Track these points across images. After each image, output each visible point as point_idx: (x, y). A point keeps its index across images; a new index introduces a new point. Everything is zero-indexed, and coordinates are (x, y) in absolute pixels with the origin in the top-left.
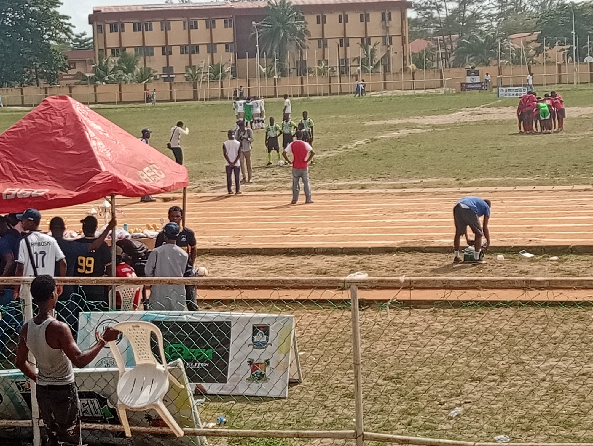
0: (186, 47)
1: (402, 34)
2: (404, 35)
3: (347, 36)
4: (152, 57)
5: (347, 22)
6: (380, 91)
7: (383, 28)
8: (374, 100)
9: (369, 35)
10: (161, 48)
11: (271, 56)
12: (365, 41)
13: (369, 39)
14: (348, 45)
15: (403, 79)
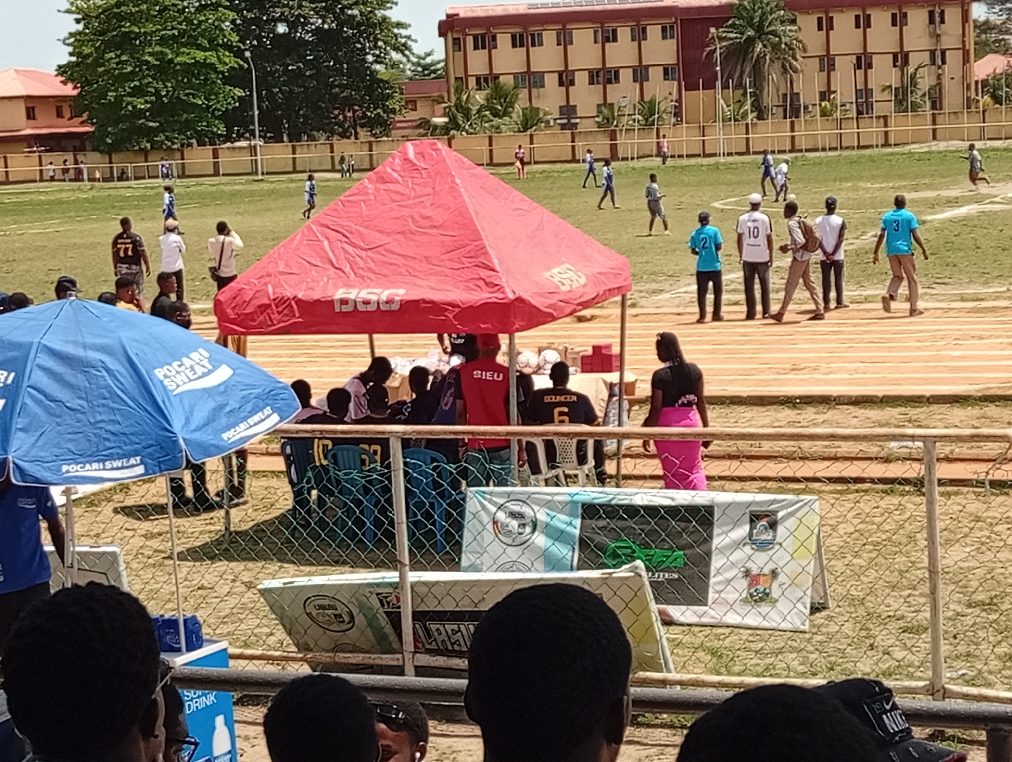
0: (597, 73)
4: (541, 90)
7: (931, 36)
9: (905, 49)
10: (556, 75)
11: (740, 85)
12: (901, 58)
13: (906, 56)
14: (870, 66)
15: (965, 122)
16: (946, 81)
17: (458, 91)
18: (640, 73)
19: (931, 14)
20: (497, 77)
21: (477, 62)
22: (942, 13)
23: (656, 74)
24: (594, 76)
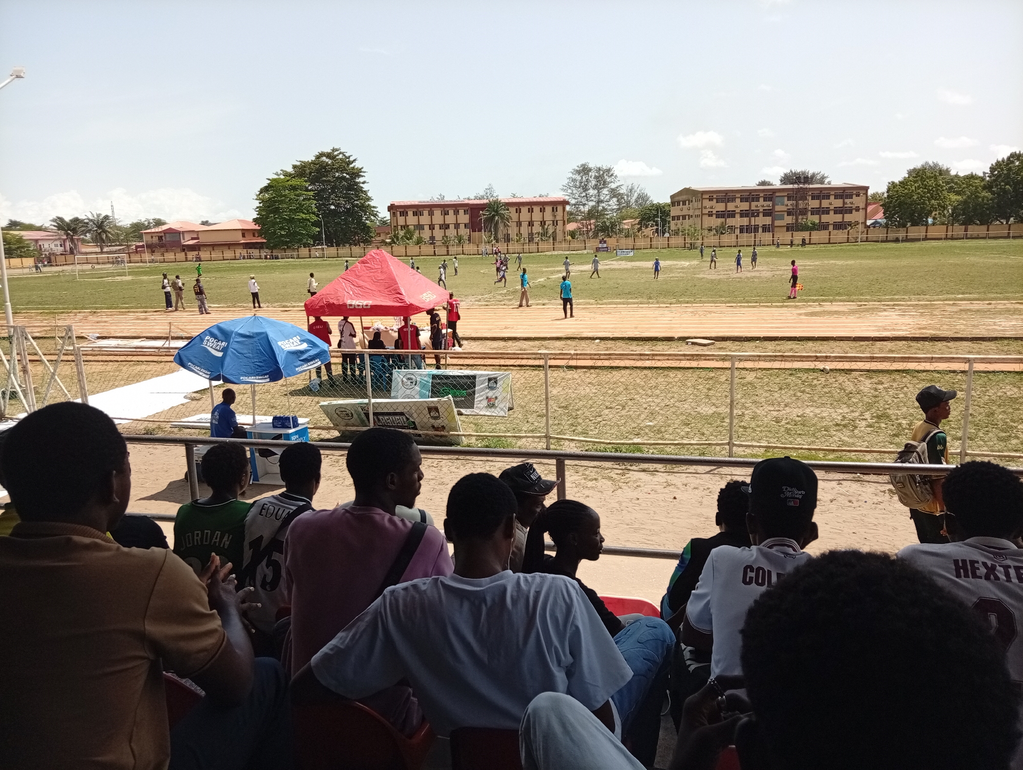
0: (442, 225)
2: (564, 220)
3: (533, 220)
4: (423, 231)
5: (533, 212)
6: (551, 251)
7: (553, 216)
8: (547, 256)
9: (545, 220)
10: (428, 226)
11: (490, 231)
12: (543, 223)
13: (545, 222)
14: (533, 225)
15: (564, 245)
16: (557, 231)
17: (395, 231)
18: (457, 226)
19: (553, 208)
20: (408, 226)
21: (401, 220)
22: (557, 208)
23: (462, 226)
24: (441, 227)
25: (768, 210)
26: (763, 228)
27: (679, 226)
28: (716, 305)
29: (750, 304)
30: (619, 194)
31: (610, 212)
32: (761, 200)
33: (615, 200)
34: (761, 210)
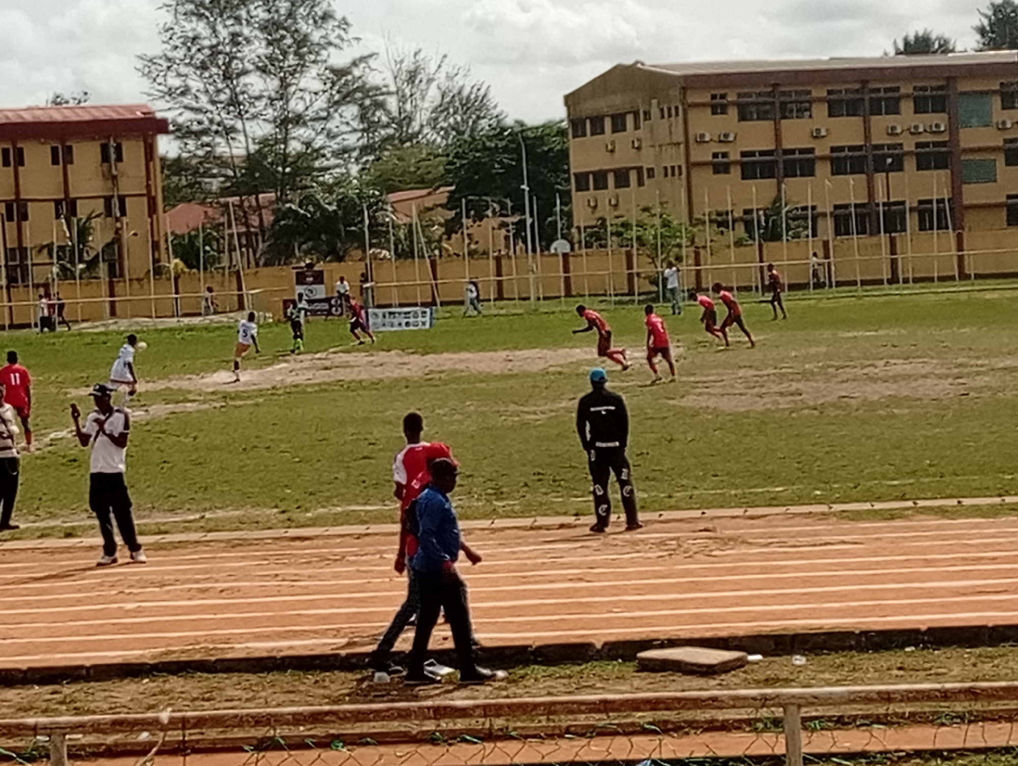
1: (149, 191)
2: (153, 194)
3: (22, 196)
5: (22, 164)
6: (101, 319)
7: (105, 178)
8: (88, 340)
9: (72, 195)
12: (65, 208)
13: (72, 205)
14: (24, 216)
15: (153, 292)
16: (126, 235)
19: (105, 149)
22: (119, 149)
25: (936, 144)
26: (921, 214)
27: (605, 210)
28: (752, 512)
29: (878, 506)
30: (365, 90)
31: (333, 161)
32: (907, 107)
33: (350, 111)
34: (909, 146)
